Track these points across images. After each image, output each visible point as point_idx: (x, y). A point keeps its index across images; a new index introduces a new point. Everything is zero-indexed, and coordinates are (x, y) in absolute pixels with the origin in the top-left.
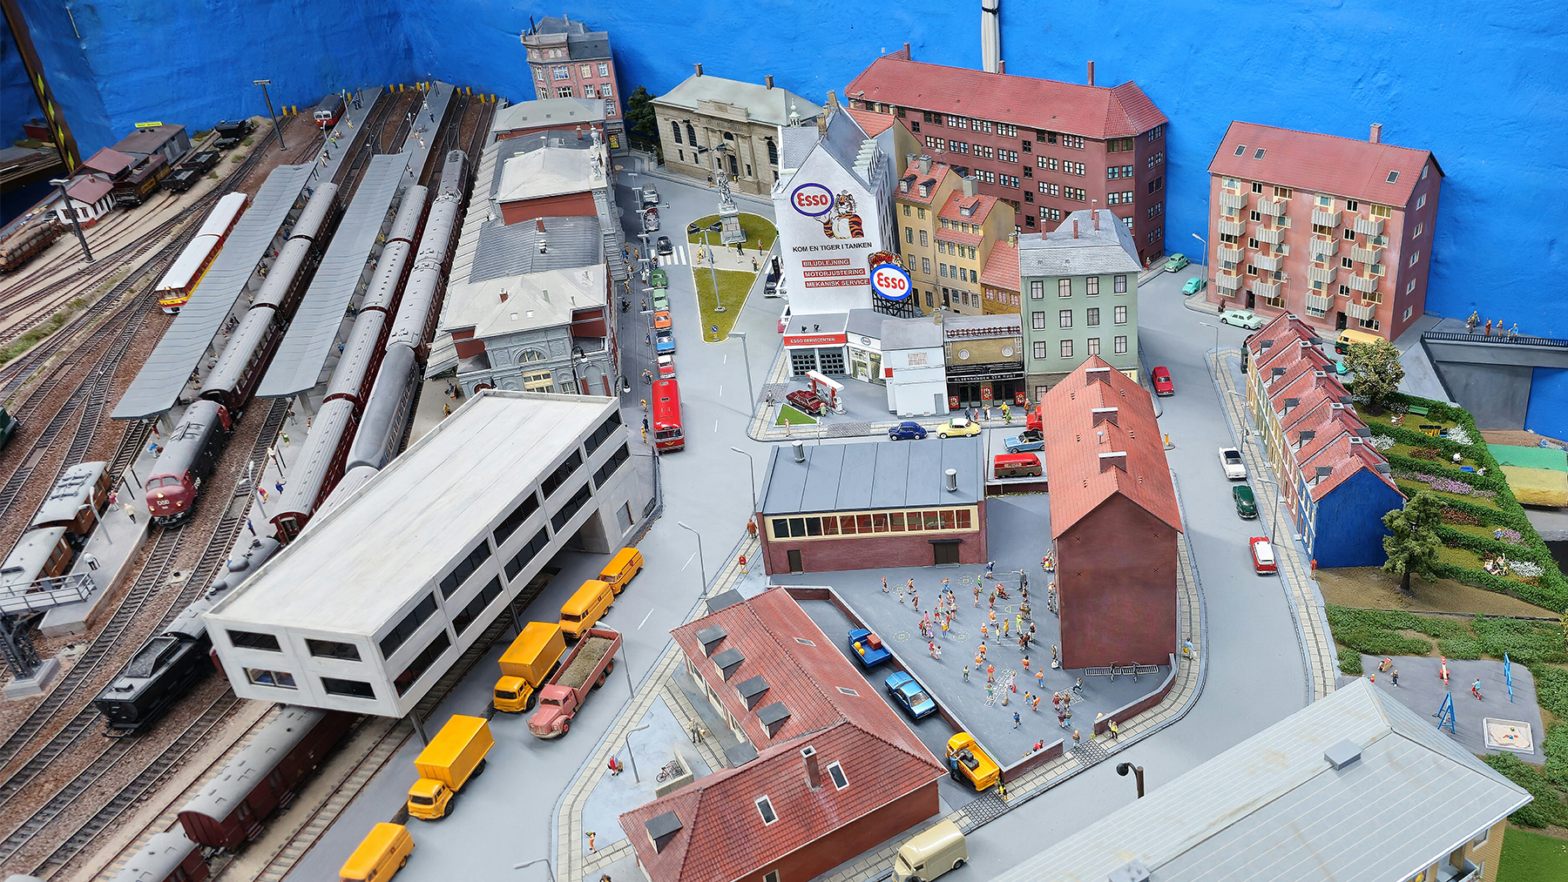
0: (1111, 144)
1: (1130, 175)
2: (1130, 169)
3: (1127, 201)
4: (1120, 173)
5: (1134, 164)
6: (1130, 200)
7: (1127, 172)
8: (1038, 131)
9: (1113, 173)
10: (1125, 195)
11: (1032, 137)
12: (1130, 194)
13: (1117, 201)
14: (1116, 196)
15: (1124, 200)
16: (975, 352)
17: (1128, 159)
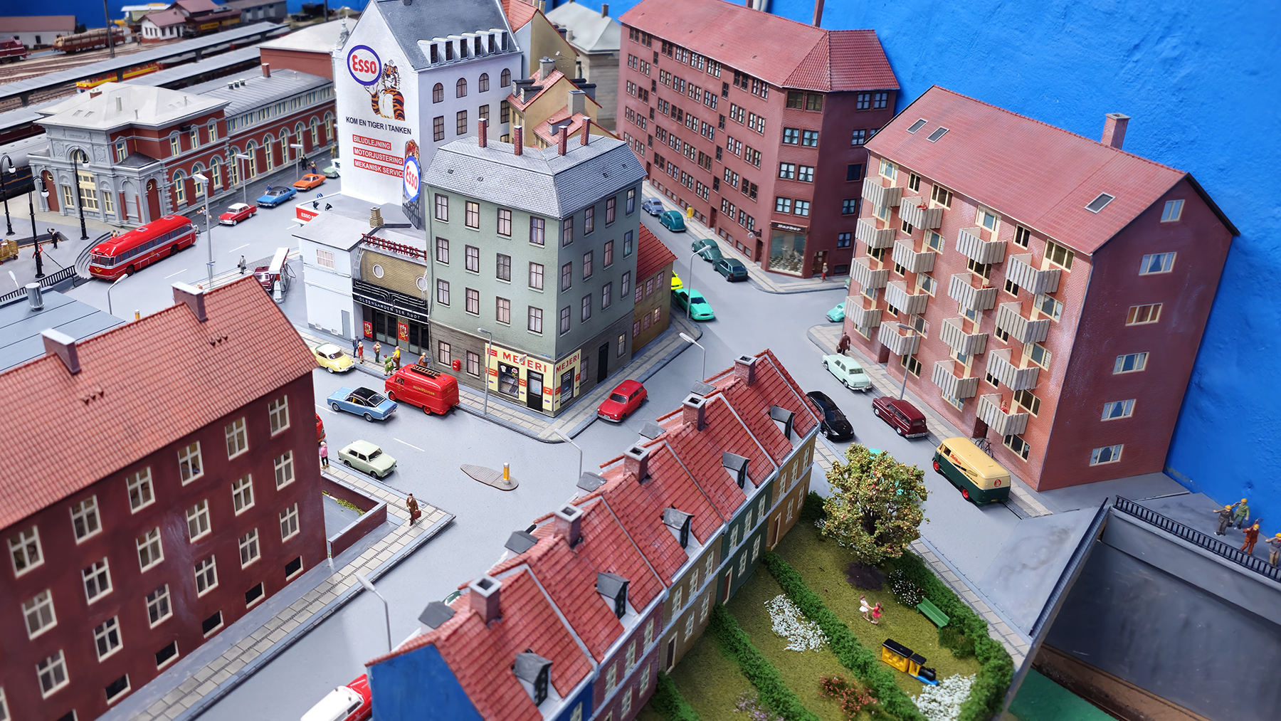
0: (794, 97)
1: (814, 144)
2: (815, 136)
3: (806, 179)
4: (802, 138)
5: (819, 129)
6: (810, 178)
7: (811, 140)
8: (737, 73)
9: (792, 137)
10: (803, 170)
11: (730, 78)
12: (811, 171)
13: (792, 176)
14: (792, 168)
15: (801, 177)
16: (389, 272)
17: (813, 121)
